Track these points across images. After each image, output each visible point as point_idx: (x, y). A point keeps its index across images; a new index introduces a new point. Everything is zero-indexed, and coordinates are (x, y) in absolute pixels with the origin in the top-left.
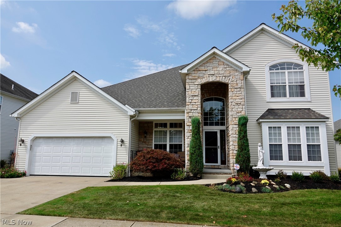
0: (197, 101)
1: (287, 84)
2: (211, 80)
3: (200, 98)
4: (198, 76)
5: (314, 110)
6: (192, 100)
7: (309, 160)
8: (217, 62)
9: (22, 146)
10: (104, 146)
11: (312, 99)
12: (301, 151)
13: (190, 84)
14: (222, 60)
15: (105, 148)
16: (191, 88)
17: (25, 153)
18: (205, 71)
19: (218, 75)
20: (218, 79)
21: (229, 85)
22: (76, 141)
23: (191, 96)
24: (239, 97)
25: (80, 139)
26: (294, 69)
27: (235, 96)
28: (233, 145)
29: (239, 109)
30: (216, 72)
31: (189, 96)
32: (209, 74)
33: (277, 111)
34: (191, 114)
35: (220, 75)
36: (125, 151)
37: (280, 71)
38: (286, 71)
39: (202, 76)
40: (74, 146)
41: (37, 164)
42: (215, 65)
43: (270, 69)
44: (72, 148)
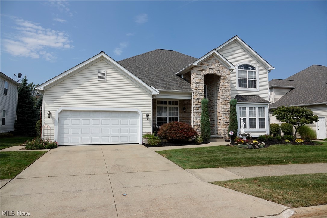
0: (202, 87)
1: (248, 79)
2: (211, 73)
3: (203, 85)
4: (203, 69)
5: (261, 97)
6: (199, 86)
7: (259, 128)
8: (215, 60)
9: (50, 119)
10: (130, 119)
11: (260, 90)
12: (255, 122)
13: (197, 74)
14: (217, 59)
15: (131, 120)
16: (198, 77)
17: (53, 125)
18: (207, 65)
19: (215, 70)
20: (215, 73)
21: (222, 77)
22: (104, 114)
23: (198, 83)
24: (228, 87)
25: (108, 113)
26: (251, 69)
27: (225, 85)
28: (224, 119)
29: (227, 95)
30: (214, 67)
31: (197, 83)
32: (209, 68)
33: (243, 96)
34: (198, 96)
35: (216, 70)
36: (149, 123)
37: (244, 70)
38: (247, 70)
39: (205, 69)
40: (103, 119)
41: (65, 135)
42: (213, 62)
43: (239, 68)
44: (101, 121)
